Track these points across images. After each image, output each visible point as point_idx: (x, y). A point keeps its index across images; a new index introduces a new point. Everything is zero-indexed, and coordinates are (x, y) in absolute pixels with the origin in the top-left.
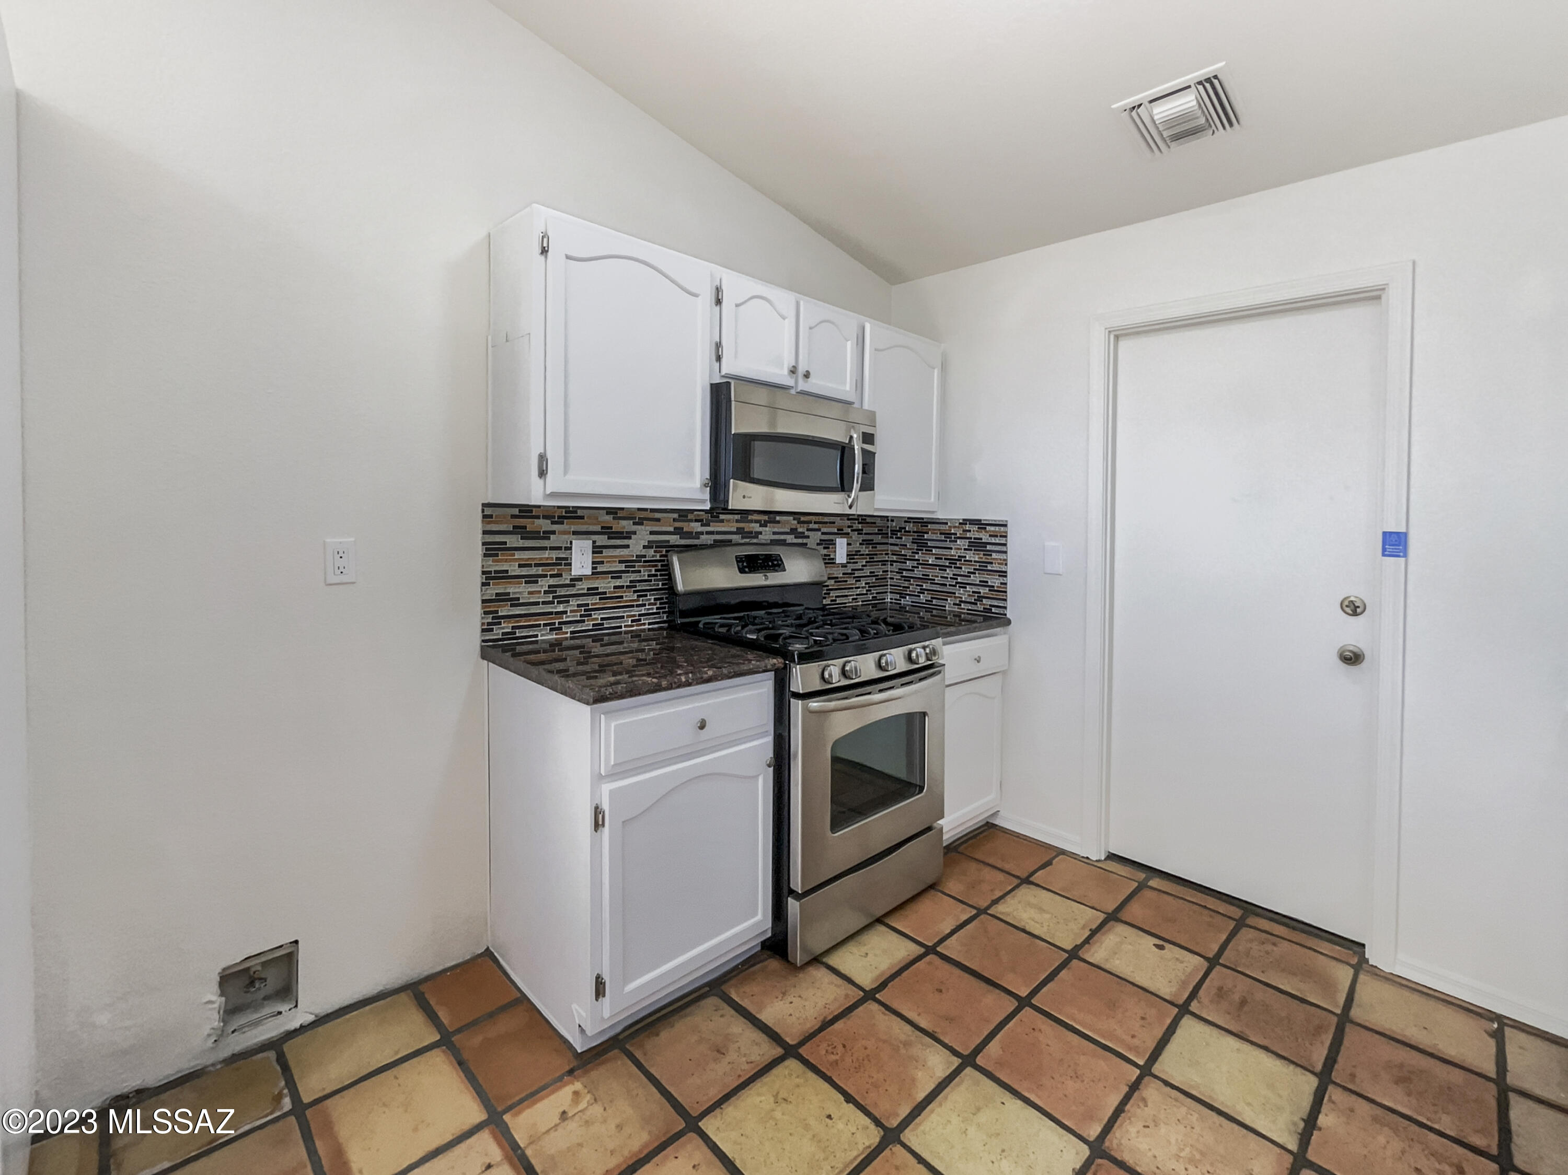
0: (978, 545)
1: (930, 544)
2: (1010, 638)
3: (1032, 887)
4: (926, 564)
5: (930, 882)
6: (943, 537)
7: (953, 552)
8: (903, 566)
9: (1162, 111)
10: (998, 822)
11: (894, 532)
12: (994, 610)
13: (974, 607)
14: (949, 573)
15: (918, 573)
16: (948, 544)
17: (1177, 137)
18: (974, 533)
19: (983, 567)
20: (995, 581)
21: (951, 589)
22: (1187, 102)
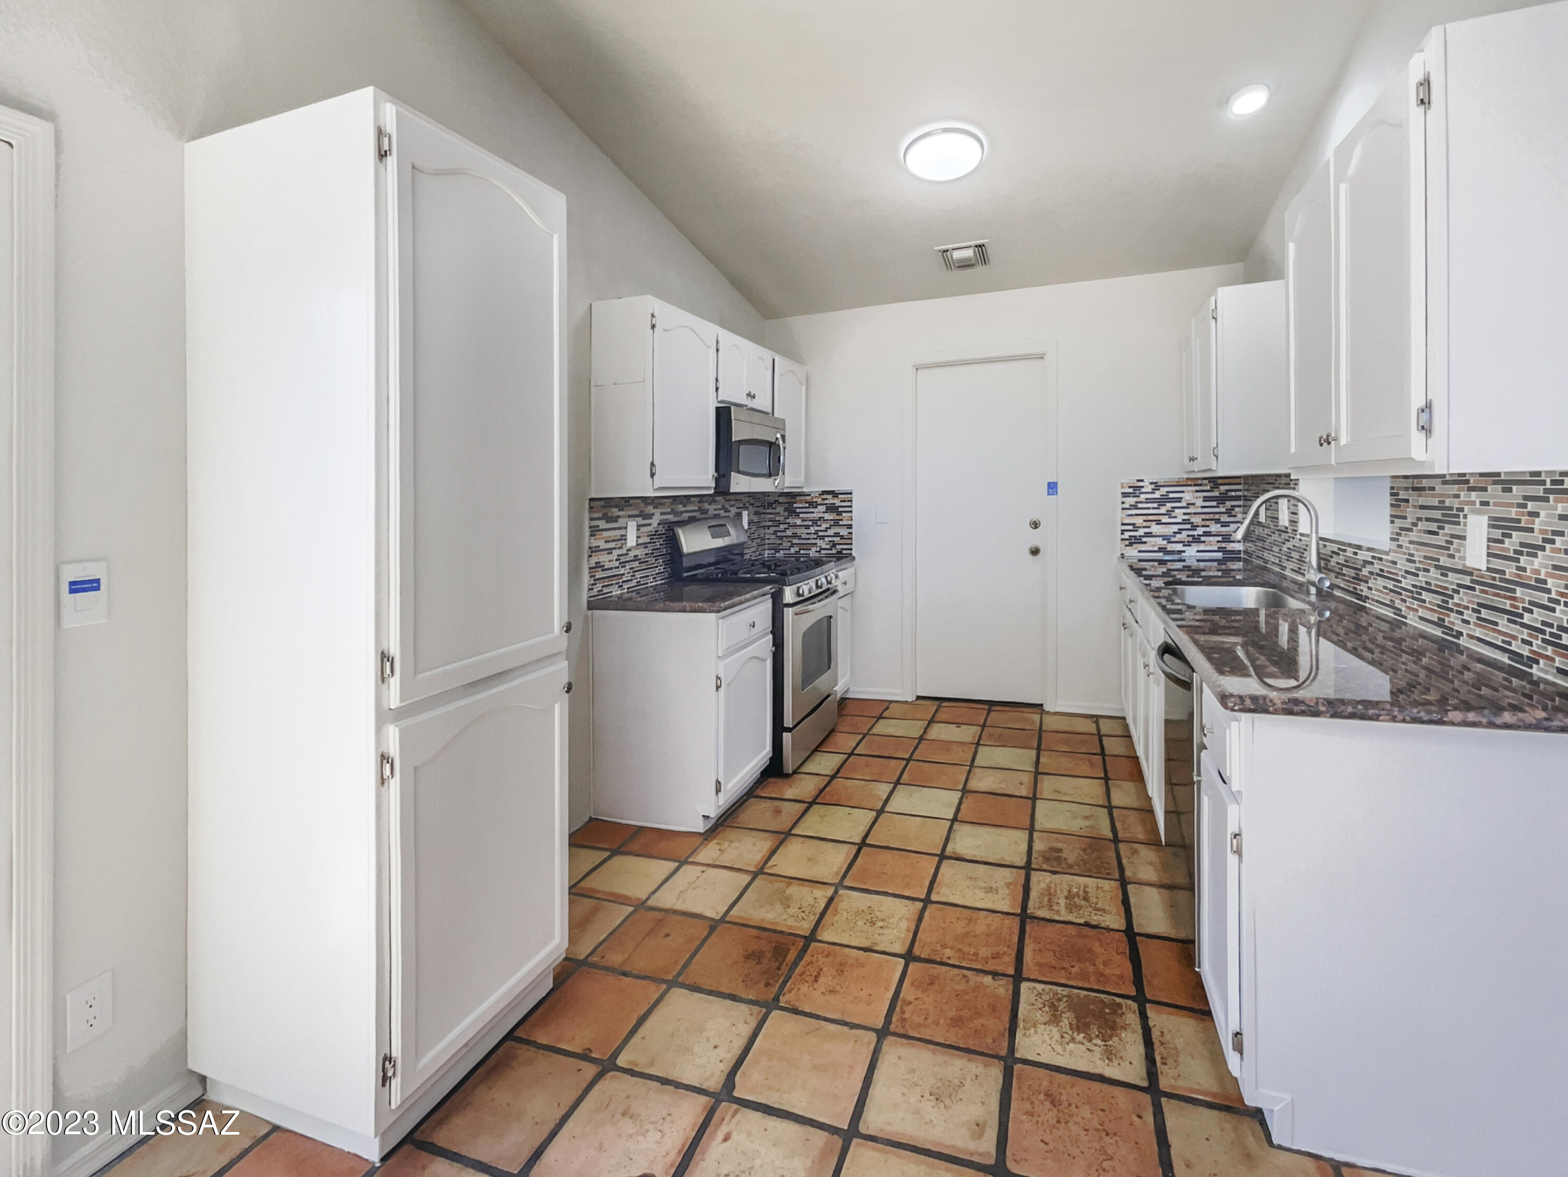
0: (832, 509)
1: (798, 510)
2: (855, 570)
3: (885, 720)
4: (795, 526)
5: (830, 729)
6: (807, 505)
7: (814, 515)
8: (777, 529)
9: (957, 255)
10: (849, 696)
11: (770, 504)
12: (844, 552)
13: (830, 552)
14: (812, 530)
15: (789, 533)
16: (811, 510)
17: (959, 267)
18: (830, 500)
19: (836, 523)
20: (844, 532)
21: (814, 541)
22: (969, 253)
